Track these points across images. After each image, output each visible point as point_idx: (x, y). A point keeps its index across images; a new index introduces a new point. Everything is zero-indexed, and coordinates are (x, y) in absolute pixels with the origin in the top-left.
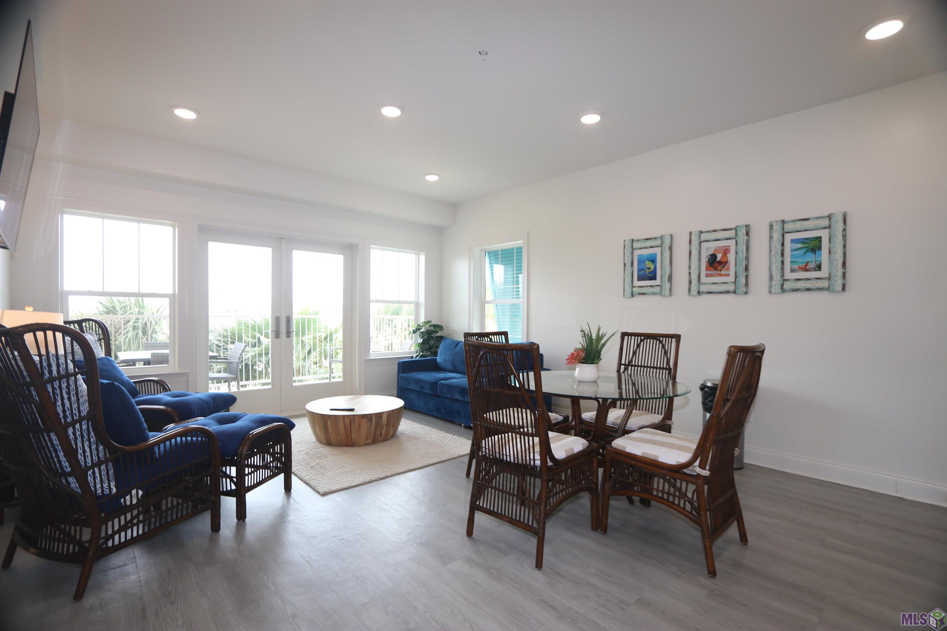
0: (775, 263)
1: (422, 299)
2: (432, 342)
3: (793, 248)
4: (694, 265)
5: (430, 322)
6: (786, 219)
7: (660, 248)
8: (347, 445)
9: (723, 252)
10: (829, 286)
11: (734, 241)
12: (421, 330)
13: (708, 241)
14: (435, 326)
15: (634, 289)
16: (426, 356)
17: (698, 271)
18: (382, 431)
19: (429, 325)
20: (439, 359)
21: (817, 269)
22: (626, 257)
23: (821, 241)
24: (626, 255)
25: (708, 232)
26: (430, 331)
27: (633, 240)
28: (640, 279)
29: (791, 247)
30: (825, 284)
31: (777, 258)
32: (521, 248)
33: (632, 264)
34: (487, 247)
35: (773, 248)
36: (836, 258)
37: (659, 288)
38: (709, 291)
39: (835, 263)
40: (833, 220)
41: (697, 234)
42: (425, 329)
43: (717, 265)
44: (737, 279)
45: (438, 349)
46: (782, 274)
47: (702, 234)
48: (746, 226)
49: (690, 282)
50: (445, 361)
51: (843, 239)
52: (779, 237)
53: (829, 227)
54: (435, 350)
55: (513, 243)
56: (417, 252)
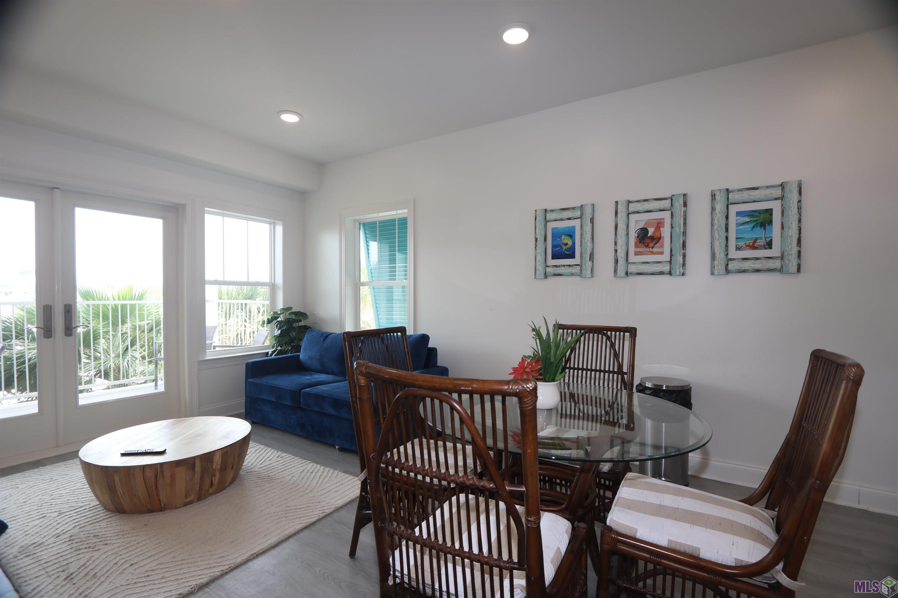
0: (718, 240)
1: (279, 280)
2: (293, 334)
3: (738, 221)
4: (621, 242)
5: (290, 308)
6: (730, 188)
7: (579, 220)
8: (151, 511)
9: (656, 225)
10: (782, 266)
11: (669, 212)
12: (279, 319)
13: (638, 212)
14: (297, 314)
15: (548, 269)
16: (285, 352)
17: (626, 248)
18: (214, 480)
19: (289, 312)
20: (302, 355)
21: (767, 246)
22: (538, 231)
23: (771, 214)
24: (537, 229)
25: (638, 201)
26: (291, 320)
27: (546, 210)
28: (554, 257)
29: (737, 220)
30: (777, 264)
31: (720, 233)
32: (405, 219)
33: (545, 240)
34: (362, 217)
35: (716, 222)
36: (790, 234)
37: (578, 268)
38: (639, 272)
39: (789, 240)
40: (787, 189)
41: (625, 204)
42: (284, 317)
43: (648, 240)
44: (673, 257)
45: (301, 342)
46: (726, 253)
47: (630, 204)
48: (684, 195)
49: (616, 261)
50: (310, 358)
51: (798, 212)
52: (722, 209)
53: (782, 198)
54: (297, 343)
55: (394, 212)
56: (272, 221)
